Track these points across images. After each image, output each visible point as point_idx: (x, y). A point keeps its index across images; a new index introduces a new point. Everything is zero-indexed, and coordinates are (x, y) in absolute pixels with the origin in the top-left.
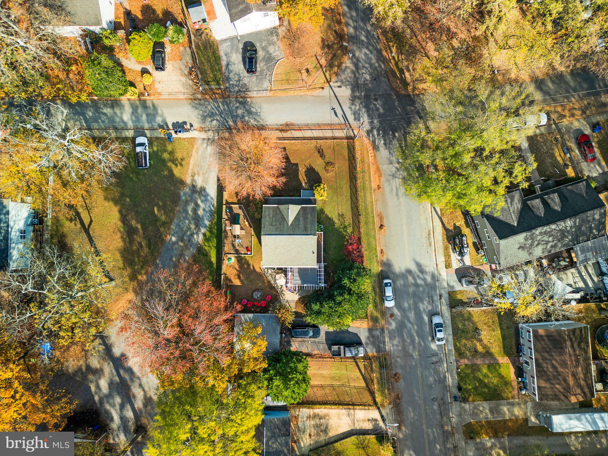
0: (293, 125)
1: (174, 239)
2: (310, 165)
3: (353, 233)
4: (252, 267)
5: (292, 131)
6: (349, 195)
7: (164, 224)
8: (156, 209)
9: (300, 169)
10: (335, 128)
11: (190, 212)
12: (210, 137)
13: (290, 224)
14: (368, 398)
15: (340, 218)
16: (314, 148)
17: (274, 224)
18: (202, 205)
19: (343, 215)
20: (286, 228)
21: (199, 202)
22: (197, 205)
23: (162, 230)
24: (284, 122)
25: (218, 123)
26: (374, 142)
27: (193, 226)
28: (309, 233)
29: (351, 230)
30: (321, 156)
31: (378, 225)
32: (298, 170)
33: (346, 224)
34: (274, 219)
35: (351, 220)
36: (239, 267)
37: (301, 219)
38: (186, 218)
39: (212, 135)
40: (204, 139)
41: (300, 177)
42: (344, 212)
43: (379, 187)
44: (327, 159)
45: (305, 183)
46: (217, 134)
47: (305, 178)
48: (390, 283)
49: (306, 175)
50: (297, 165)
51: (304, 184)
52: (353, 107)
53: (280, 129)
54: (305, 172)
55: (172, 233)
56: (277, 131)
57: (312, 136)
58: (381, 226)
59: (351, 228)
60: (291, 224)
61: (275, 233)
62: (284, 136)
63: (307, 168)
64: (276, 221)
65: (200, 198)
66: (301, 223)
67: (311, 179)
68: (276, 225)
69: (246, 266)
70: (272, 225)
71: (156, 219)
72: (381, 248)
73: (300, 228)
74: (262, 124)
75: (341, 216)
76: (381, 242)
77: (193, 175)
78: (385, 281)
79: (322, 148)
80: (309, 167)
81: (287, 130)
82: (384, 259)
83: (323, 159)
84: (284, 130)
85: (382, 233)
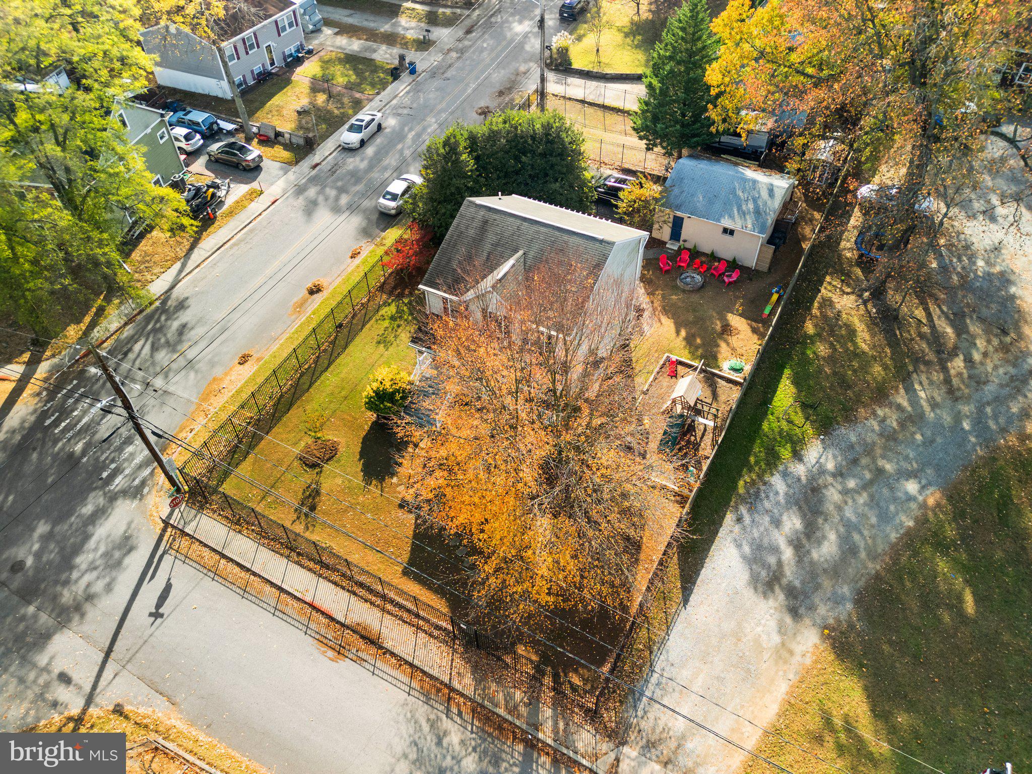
0: (322, 641)
1: (912, 487)
2: (368, 485)
3: (385, 303)
4: (683, 333)
5: (340, 617)
6: (327, 374)
7: (941, 546)
10: (206, 553)
11: (832, 536)
12: (655, 766)
13: (518, 255)
15: (391, 338)
16: (318, 528)
18: (780, 539)
19: (378, 342)
20: (535, 247)
21: (788, 554)
22: (797, 545)
23: (950, 532)
24: (346, 665)
27: (833, 495)
29: (387, 309)
30: (317, 493)
31: (318, 299)
33: (386, 323)
35: (368, 326)
36: (718, 346)
37: (480, 261)
38: (849, 526)
42: (370, 346)
43: (244, 360)
44: (307, 477)
46: (625, 767)
47: (407, 457)
48: (384, 197)
49: (398, 464)
52: (99, 587)
53: (373, 650)
54: (393, 474)
55: (913, 505)
56: (388, 644)
57: (292, 566)
58: (315, 290)
59: (383, 312)
60: (515, 250)
61: (573, 240)
62: (377, 613)
63: (381, 481)
65: (780, 563)
69: (699, 341)
72: (350, 260)
73: (497, 234)
74: (426, 706)
75: (385, 341)
76: (342, 268)
77: (784, 652)
78: (393, 204)
79: (295, 516)
80: (374, 482)
81: (354, 631)
82: (363, 243)
83: (317, 483)
84: (363, 637)
85: (324, 282)
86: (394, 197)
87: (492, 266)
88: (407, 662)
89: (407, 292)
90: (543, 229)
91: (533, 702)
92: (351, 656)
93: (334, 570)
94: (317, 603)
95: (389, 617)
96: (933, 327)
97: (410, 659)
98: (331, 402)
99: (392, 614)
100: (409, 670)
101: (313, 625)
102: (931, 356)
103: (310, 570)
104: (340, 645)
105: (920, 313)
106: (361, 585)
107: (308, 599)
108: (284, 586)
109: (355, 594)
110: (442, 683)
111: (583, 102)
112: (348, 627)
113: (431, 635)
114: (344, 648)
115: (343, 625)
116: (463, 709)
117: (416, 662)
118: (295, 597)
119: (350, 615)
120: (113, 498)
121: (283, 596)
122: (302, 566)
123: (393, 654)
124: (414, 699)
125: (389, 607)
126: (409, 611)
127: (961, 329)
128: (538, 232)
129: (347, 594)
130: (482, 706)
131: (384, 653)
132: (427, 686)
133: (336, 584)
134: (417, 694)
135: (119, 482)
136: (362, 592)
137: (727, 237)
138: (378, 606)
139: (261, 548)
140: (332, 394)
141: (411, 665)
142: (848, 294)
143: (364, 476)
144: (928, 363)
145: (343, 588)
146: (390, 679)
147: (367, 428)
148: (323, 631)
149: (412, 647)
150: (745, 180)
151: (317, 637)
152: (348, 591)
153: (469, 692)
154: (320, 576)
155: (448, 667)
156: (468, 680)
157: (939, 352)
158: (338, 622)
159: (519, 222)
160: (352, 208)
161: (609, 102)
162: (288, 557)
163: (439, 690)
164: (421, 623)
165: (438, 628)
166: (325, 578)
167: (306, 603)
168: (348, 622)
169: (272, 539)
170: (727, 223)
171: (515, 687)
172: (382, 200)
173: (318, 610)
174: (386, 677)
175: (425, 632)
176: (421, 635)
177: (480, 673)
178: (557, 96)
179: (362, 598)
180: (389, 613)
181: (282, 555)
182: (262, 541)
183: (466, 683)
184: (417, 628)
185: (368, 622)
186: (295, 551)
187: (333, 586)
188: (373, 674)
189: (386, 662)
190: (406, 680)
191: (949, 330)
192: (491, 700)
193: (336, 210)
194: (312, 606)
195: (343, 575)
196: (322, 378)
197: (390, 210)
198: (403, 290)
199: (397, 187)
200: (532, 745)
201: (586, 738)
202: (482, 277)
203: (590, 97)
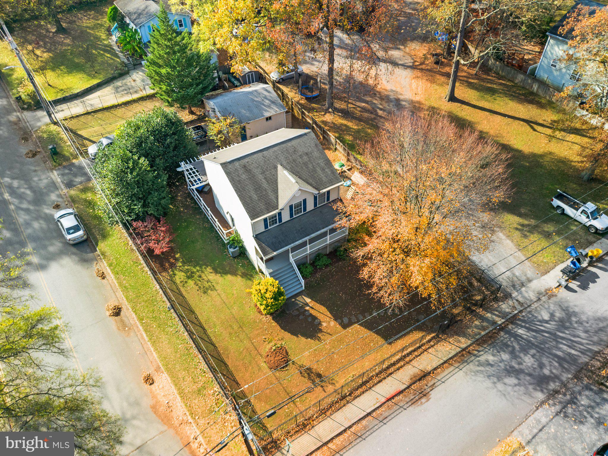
0: (413, 402)
2: (319, 339)
3: (170, 276)
5: (403, 387)
6: (209, 331)
9: (333, 323)
12: (523, 289)
13: (279, 167)
14: (69, 124)
15: (207, 285)
16: (337, 379)
17: (305, 158)
19: (205, 292)
20: (282, 158)
24: (434, 394)
25: (540, 318)
28: (237, 164)
29: (177, 277)
30: (309, 369)
31: (128, 312)
32: (337, 317)
33: (191, 282)
34: (310, 166)
35: (184, 293)
37: (265, 185)
39: (526, 295)
40: (530, 281)
41: (323, 309)
42: (204, 298)
43: (149, 380)
44: (292, 370)
45: (307, 305)
46: (521, 299)
47: (312, 312)
48: (69, 234)
49: (314, 318)
50: (345, 327)
51: (308, 300)
53: (429, 378)
54: (320, 324)
56: (429, 368)
57: (355, 402)
58: (117, 312)
59: (178, 281)
60: (276, 168)
61: (294, 142)
63: (321, 331)
64: (305, 164)
66: (261, 177)
67: (301, 317)
68: (301, 156)
70: (307, 154)
72: (105, 281)
73: (257, 168)
74: (470, 364)
75: (207, 289)
76: (109, 287)
78: (81, 233)
79: (319, 387)
80: (319, 335)
81: (414, 383)
82: (95, 267)
83: (300, 367)
84: (420, 380)
85: (113, 303)
86: (76, 229)
87: (274, 183)
88: (443, 364)
89: (172, 260)
90: (276, 148)
91: (483, 319)
92: (429, 390)
93: (371, 379)
94: (388, 396)
95: (413, 362)
96: (359, 107)
97: (442, 361)
98: (238, 336)
99: (413, 359)
100: (447, 365)
101: (401, 404)
102: (373, 116)
103: (363, 393)
104: (420, 393)
106: (388, 368)
107: (384, 400)
108: (369, 411)
109: (391, 374)
110: (460, 352)
111: (88, 113)
112: (411, 385)
113: (432, 346)
114: (422, 392)
115: (408, 387)
116: (476, 349)
117: (445, 359)
118: (378, 408)
119: (404, 381)
121: (374, 414)
122: (358, 396)
123: (435, 369)
124: (464, 368)
125: (407, 359)
126: (414, 351)
127: (367, 102)
128: (274, 152)
129: (390, 378)
130: (477, 340)
131: (433, 373)
132: (459, 360)
133: (380, 381)
134: (462, 366)
136: (392, 369)
137: (269, 122)
138: (404, 365)
139: (332, 417)
140: (230, 334)
141: (445, 362)
142: (325, 114)
143: (312, 338)
144: (375, 119)
145: (385, 378)
146: (449, 375)
147: (274, 324)
148: (407, 400)
149: (435, 358)
151: (410, 404)
152: (388, 376)
153: (469, 342)
154: (370, 388)
155: (453, 346)
156: (463, 340)
157: (372, 113)
158: (405, 389)
159: (260, 154)
162: (348, 402)
163: (463, 355)
164: (423, 348)
165: (429, 341)
166: (373, 386)
167: (385, 403)
168: (408, 384)
169: (331, 407)
170: (267, 115)
171: (473, 322)
172: (69, 237)
173: (393, 397)
174: (447, 377)
175: (429, 348)
176: (430, 350)
177: (461, 333)
178: (66, 119)
179: (395, 371)
180: (411, 361)
181: (344, 405)
182: (328, 413)
183: (464, 342)
184: (426, 351)
185: (412, 373)
186: (347, 396)
187: (381, 384)
188: (444, 382)
189: (438, 374)
190: (452, 368)
191: (364, 104)
192: (476, 335)
193: (42, 267)
194: (389, 400)
195: (377, 375)
196: (211, 335)
197: (82, 237)
198: (169, 262)
199: (69, 222)
200: (502, 328)
201: (505, 307)
202: (276, 191)
203: (89, 109)
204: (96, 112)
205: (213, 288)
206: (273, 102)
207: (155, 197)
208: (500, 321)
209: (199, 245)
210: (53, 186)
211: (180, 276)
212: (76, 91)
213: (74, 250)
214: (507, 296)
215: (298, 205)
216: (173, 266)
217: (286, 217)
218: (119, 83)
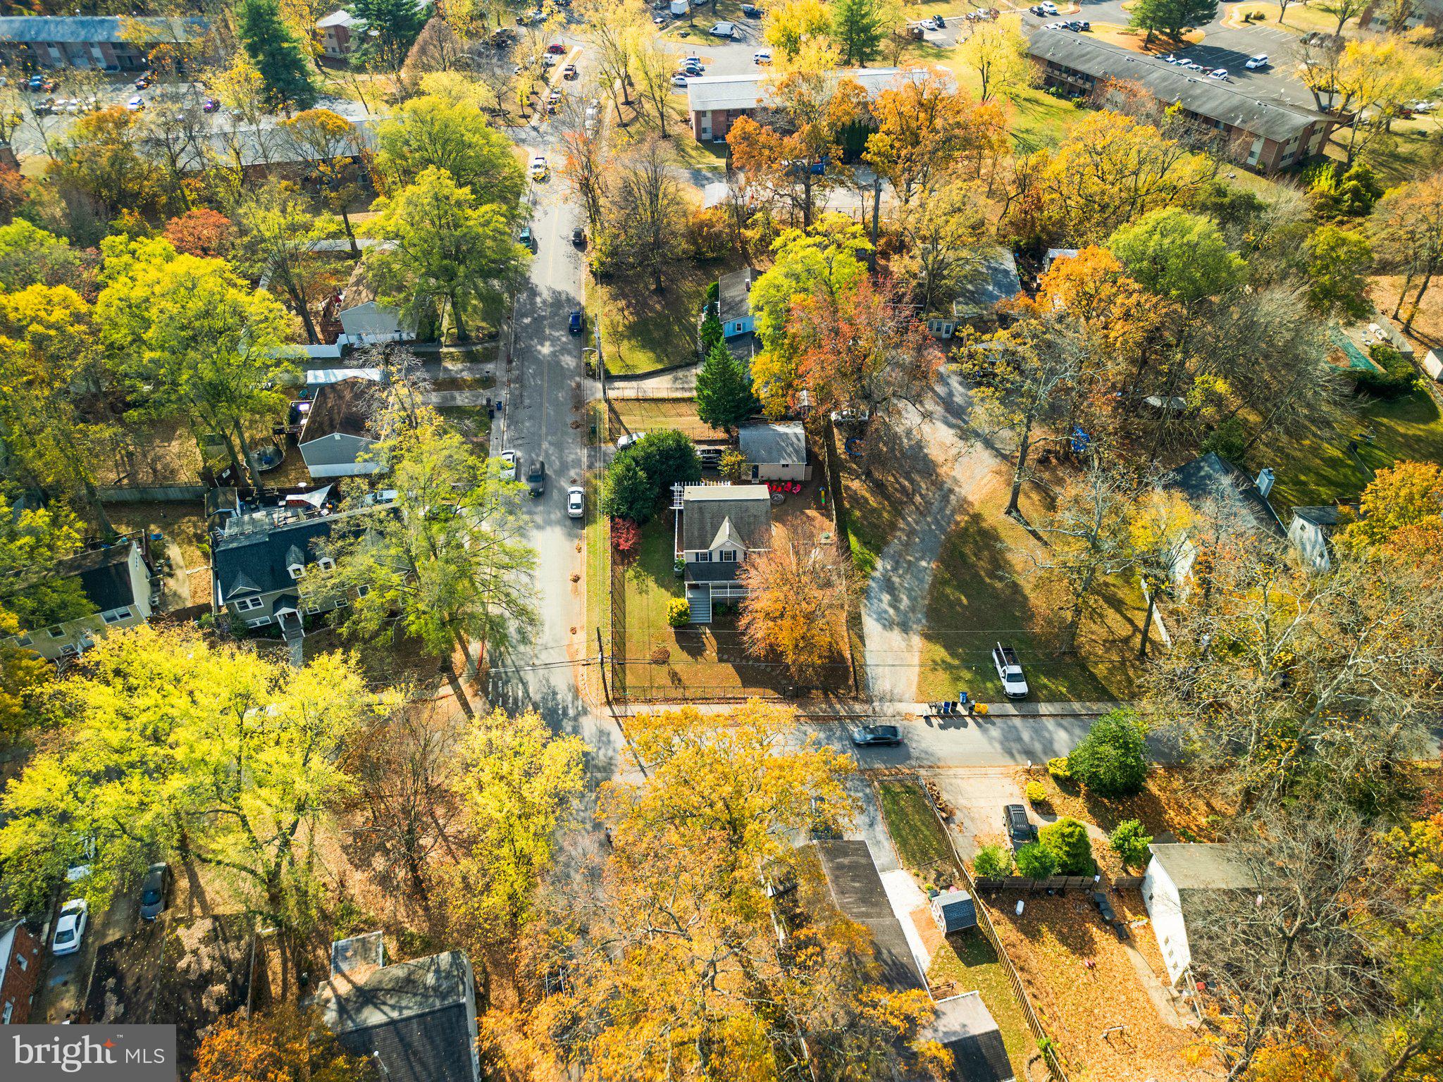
1: (924, 564)
2: (696, 660)
3: (624, 571)
5: (731, 714)
6: (627, 618)
7: (945, 582)
8: (965, 601)
9: (714, 654)
11: (905, 598)
12: (888, 704)
13: (727, 520)
14: (617, 406)
15: (644, 588)
16: (689, 686)
17: (752, 519)
18: (885, 606)
19: (640, 593)
20: (733, 512)
21: (891, 611)
22: (894, 607)
23: (947, 576)
26: (576, 697)
27: (896, 580)
28: (696, 505)
29: (628, 573)
30: (676, 673)
31: (582, 583)
32: (719, 651)
33: (635, 581)
34: (752, 527)
35: (626, 587)
36: (811, 529)
37: (708, 528)
38: (910, 590)
39: (885, 708)
40: (900, 701)
41: (714, 642)
42: (637, 597)
43: (574, 631)
44: (665, 668)
45: (705, 634)
46: (877, 709)
47: (705, 640)
48: (572, 508)
49: (704, 645)
50: (721, 660)
51: (707, 632)
52: (610, 753)
54: (705, 650)
55: (928, 571)
57: (691, 706)
58: (576, 580)
59: (627, 577)
60: (724, 518)
63: (702, 655)
64: (749, 524)
65: (890, 616)
66: (709, 521)
67: (695, 640)
68: (749, 517)
70: (755, 517)
71: (961, 587)
75: (643, 591)
77: (910, 647)
78: (580, 511)
79: (675, 686)
80: (699, 657)
82: (577, 542)
83: (671, 669)
85: (577, 572)
86: (578, 506)
87: (716, 529)
89: (631, 559)
90: (732, 503)
91: (831, 706)
93: (714, 698)
96: (899, 484)
98: (643, 632)
102: (905, 499)
103: (701, 704)
105: (891, 479)
106: (730, 698)
109: (729, 703)
111: (638, 400)
113: (774, 702)
116: (806, 720)
120: (575, 719)
122: (696, 704)
127: (912, 481)
128: (730, 505)
129: (726, 705)
130: (813, 716)
133: (717, 703)
135: (571, 712)
136: (732, 701)
137: (785, 469)
138: (743, 703)
139: (670, 706)
140: (640, 628)
142: (855, 479)
143: (691, 656)
144: (905, 503)
145: (722, 703)
147: (673, 636)
150: (781, 435)
152: (725, 703)
153: (804, 714)
154: (708, 703)
156: (801, 710)
157: (907, 496)
159: (717, 503)
160: (549, 523)
161: (650, 395)
162: (686, 703)
164: (766, 700)
165: (775, 699)
166: (711, 703)
169: (673, 700)
170: (784, 462)
171: (820, 704)
172: (570, 511)
175: (770, 702)
176: (770, 704)
177: (804, 706)
178: (617, 400)
179: (733, 703)
181: (682, 703)
182: (669, 702)
184: (766, 702)
186: (688, 700)
187: (717, 705)
191: (907, 483)
192: (814, 713)
193: (541, 528)
195: (718, 699)
196: (627, 623)
197: (579, 515)
198: (628, 560)
199: (576, 499)
200: (840, 719)
201: (858, 708)
202: (714, 535)
203: (641, 396)
204: (645, 400)
205: (647, 592)
206: (797, 452)
207: (638, 505)
208: (843, 713)
209: (657, 556)
210: (577, 463)
211: (630, 573)
212: (639, 372)
213: (568, 523)
214: (869, 701)
215: (728, 553)
216: (629, 564)
217: (716, 559)
218: (680, 374)
